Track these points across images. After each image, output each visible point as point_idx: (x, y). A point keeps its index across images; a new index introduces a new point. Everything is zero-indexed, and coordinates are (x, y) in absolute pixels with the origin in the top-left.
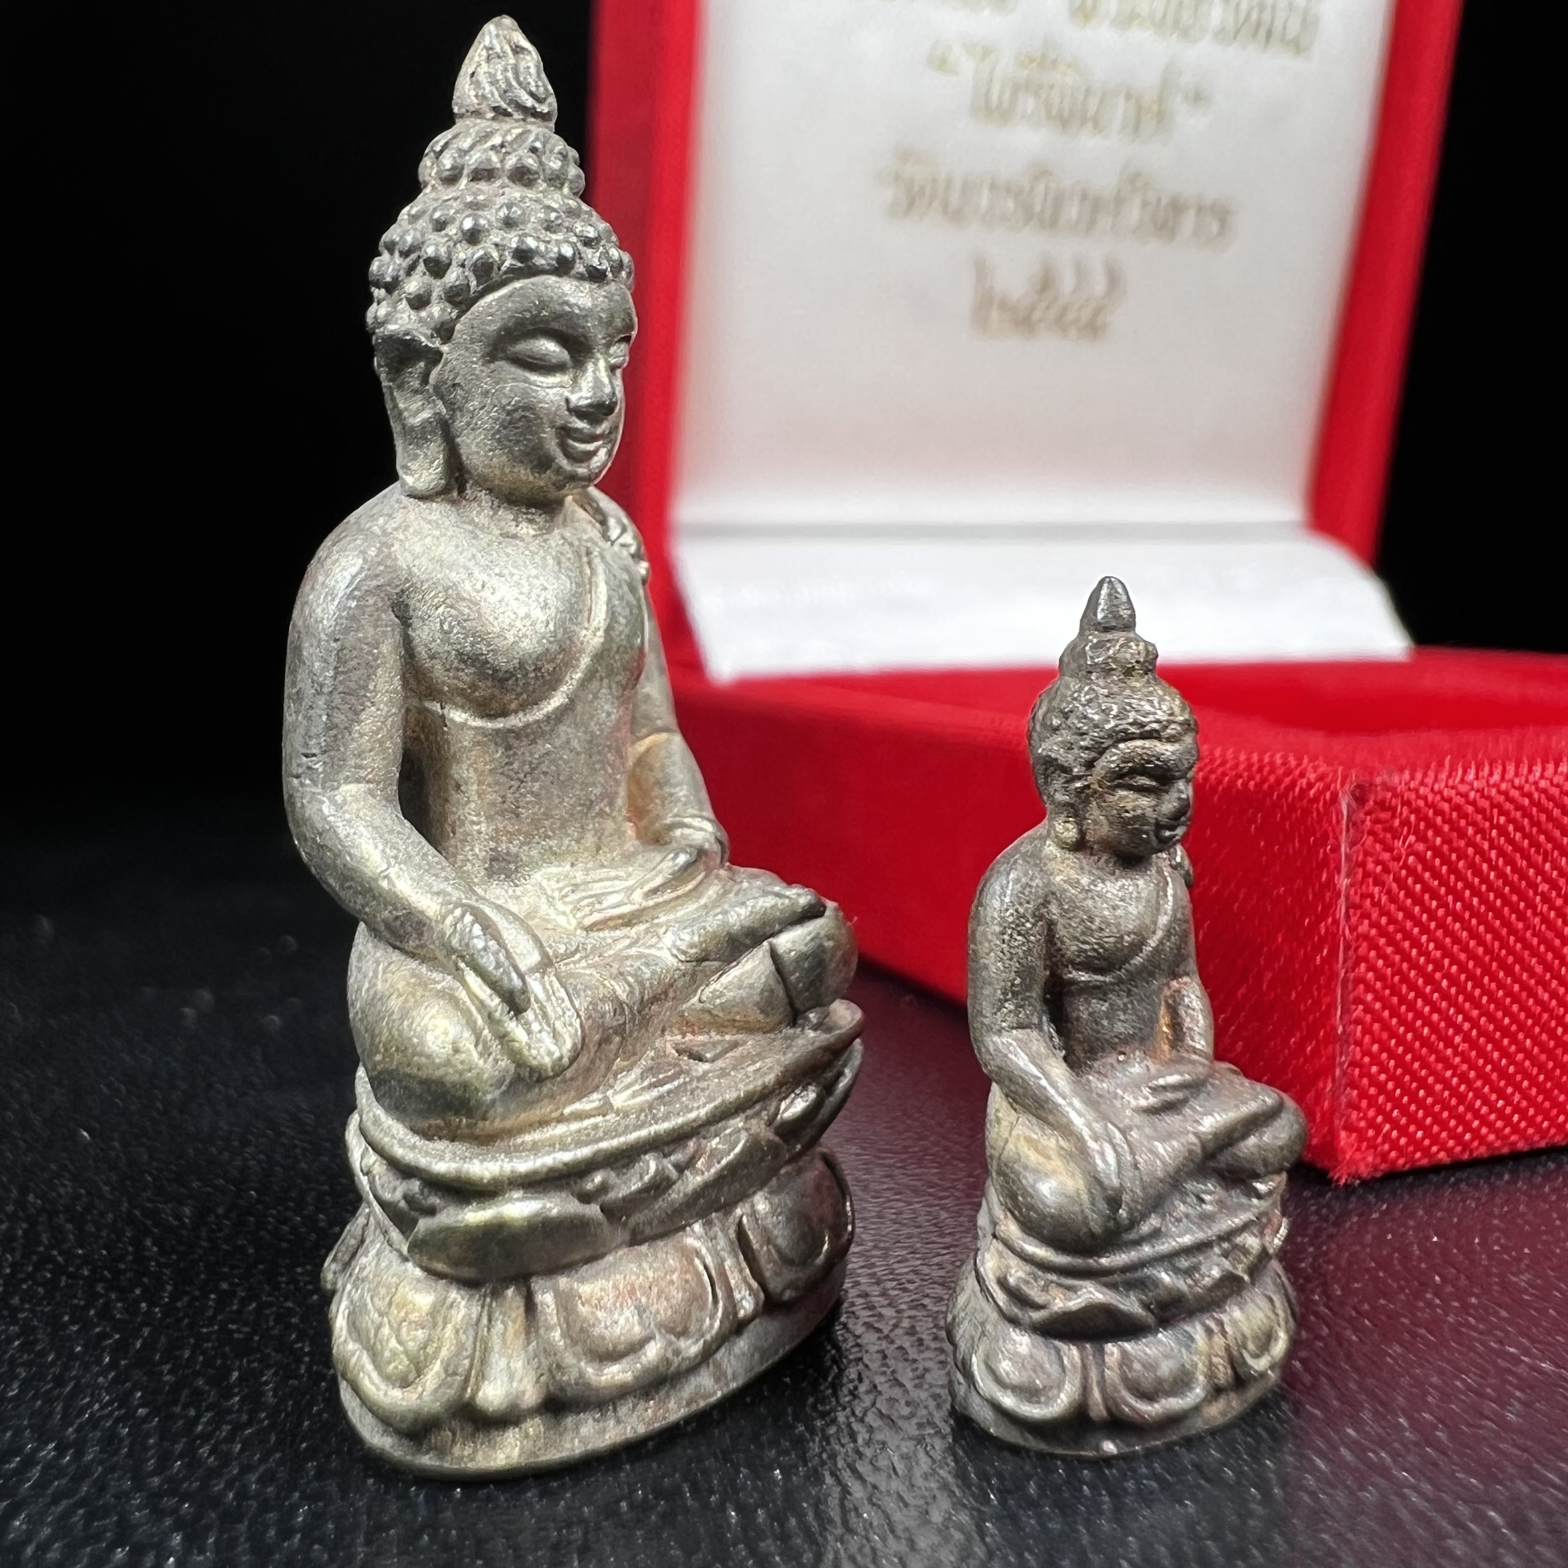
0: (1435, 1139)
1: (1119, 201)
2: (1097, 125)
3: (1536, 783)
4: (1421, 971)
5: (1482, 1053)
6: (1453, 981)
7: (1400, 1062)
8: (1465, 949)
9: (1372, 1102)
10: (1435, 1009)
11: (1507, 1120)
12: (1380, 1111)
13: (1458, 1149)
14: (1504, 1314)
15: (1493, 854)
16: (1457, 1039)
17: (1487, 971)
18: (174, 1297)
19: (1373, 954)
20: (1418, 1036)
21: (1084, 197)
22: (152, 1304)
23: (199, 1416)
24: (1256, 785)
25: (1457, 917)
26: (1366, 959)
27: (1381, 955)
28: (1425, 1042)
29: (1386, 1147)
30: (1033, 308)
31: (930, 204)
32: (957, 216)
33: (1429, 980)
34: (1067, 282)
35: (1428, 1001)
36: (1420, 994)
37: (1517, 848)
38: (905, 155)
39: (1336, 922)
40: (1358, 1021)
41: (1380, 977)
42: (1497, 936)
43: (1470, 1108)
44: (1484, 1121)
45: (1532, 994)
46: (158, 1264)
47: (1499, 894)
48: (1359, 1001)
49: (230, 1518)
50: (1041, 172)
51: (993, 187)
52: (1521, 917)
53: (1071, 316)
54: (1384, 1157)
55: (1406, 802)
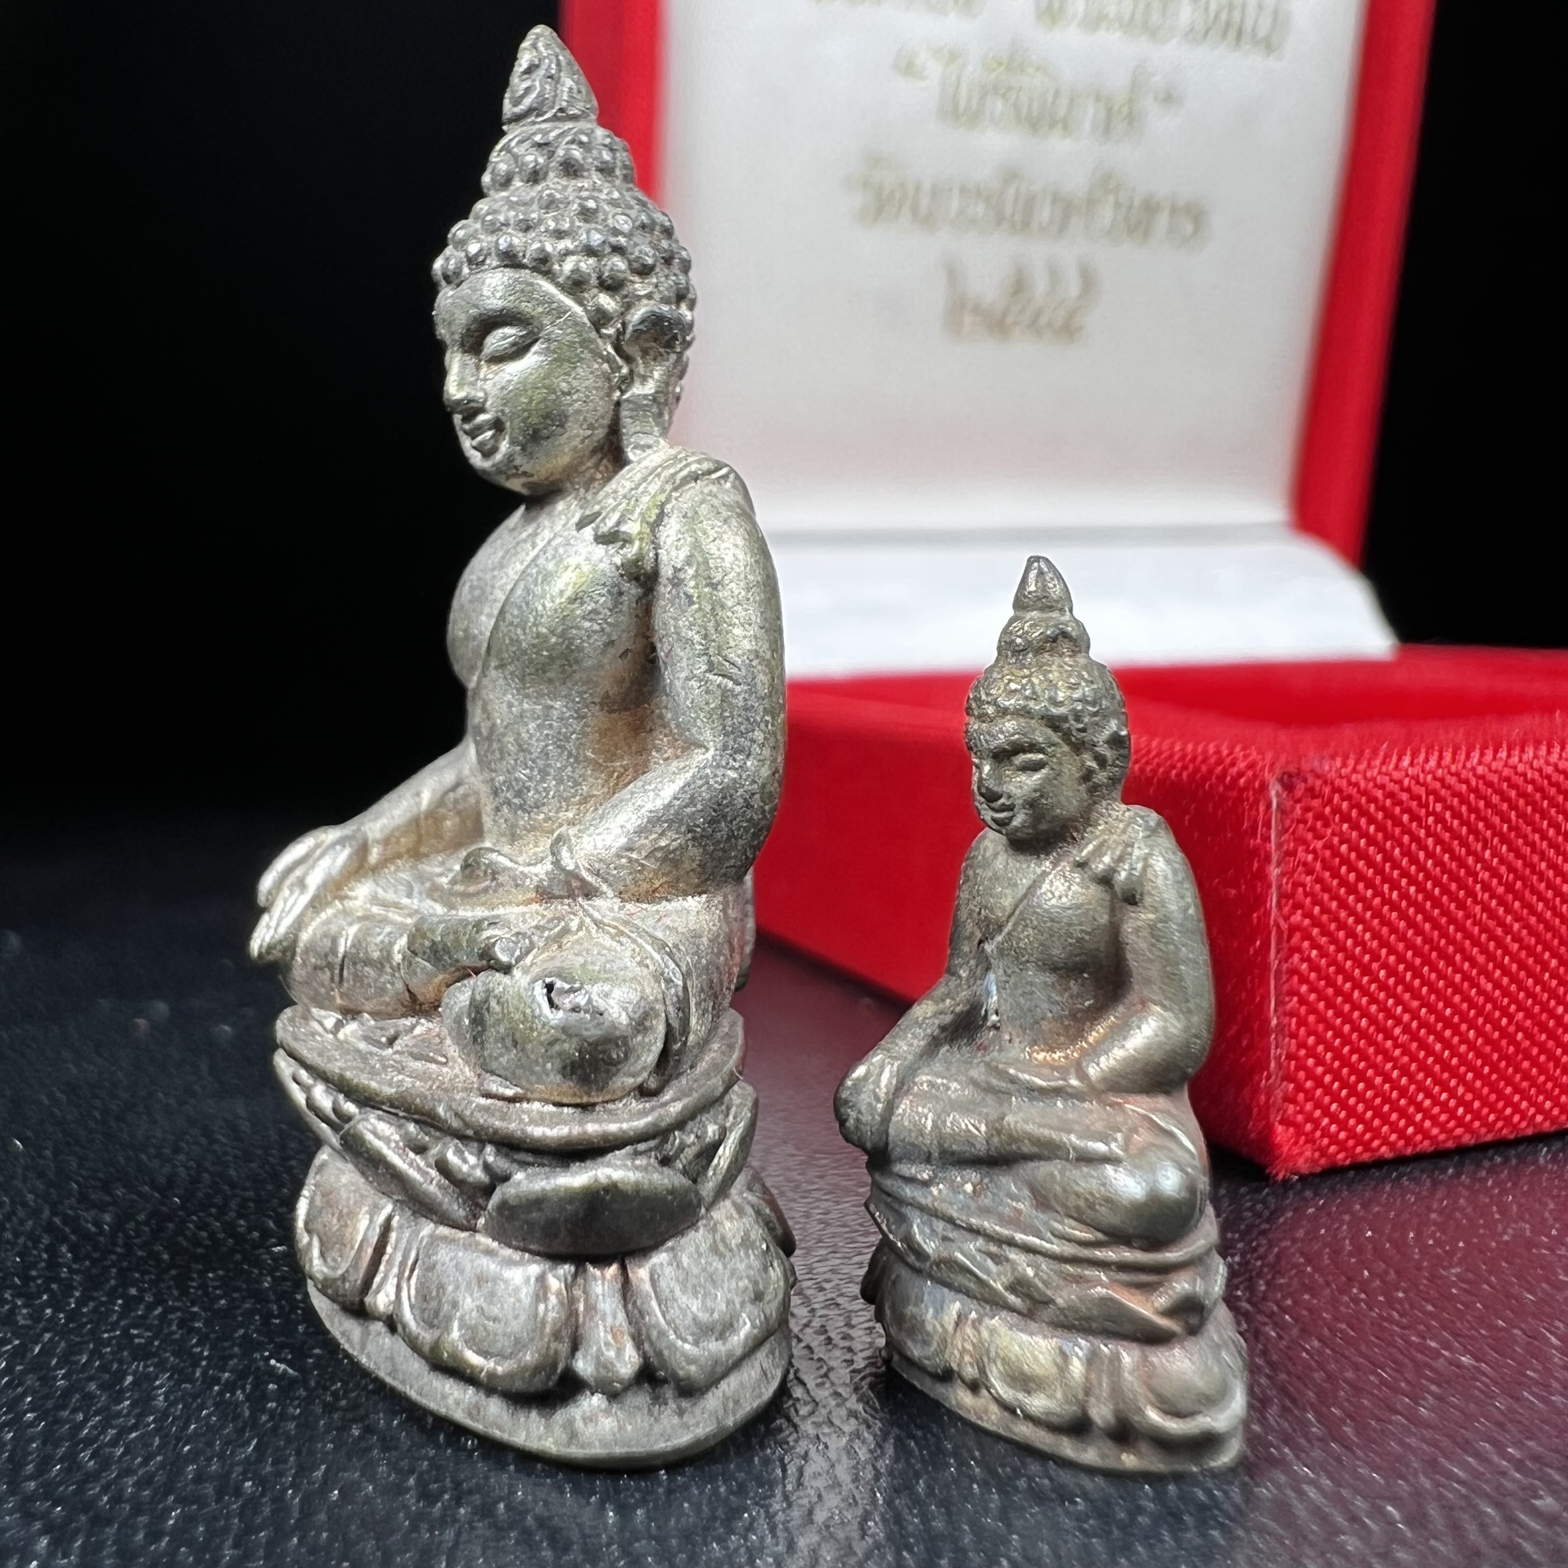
0: (1376, 1134)
1: (1092, 203)
2: (1066, 125)
3: (1473, 769)
4: (1357, 962)
5: (1423, 1045)
6: (1391, 971)
7: (1338, 1055)
8: (1402, 938)
9: (1309, 1096)
10: (1373, 1000)
11: (1452, 1114)
12: (1318, 1104)
13: (1401, 1143)
14: (1430, 1308)
15: (1430, 841)
16: (1397, 1031)
17: (1427, 961)
18: (81, 1303)
19: (1306, 944)
20: (1355, 1028)
21: (1055, 200)
22: (56, 1310)
23: (86, 1420)
24: (1189, 776)
25: (1394, 907)
26: (1298, 950)
27: (1315, 945)
28: (1363, 1034)
29: (1326, 1141)
30: (1007, 311)
31: (900, 207)
32: (927, 221)
33: (1366, 970)
34: (1041, 285)
35: (1365, 992)
36: (1357, 985)
37: (1456, 836)
38: (873, 160)
39: (1267, 913)
40: (1291, 1014)
41: (1314, 967)
42: (1436, 926)
43: (1412, 1101)
44: (1427, 1114)
45: (1474, 984)
46: (71, 1271)
47: (1437, 883)
48: (1293, 993)
49: (99, 1521)
50: (1011, 175)
51: (963, 190)
52: (1461, 906)
53: (1043, 320)
54: (1323, 1151)
55: (1336, 790)
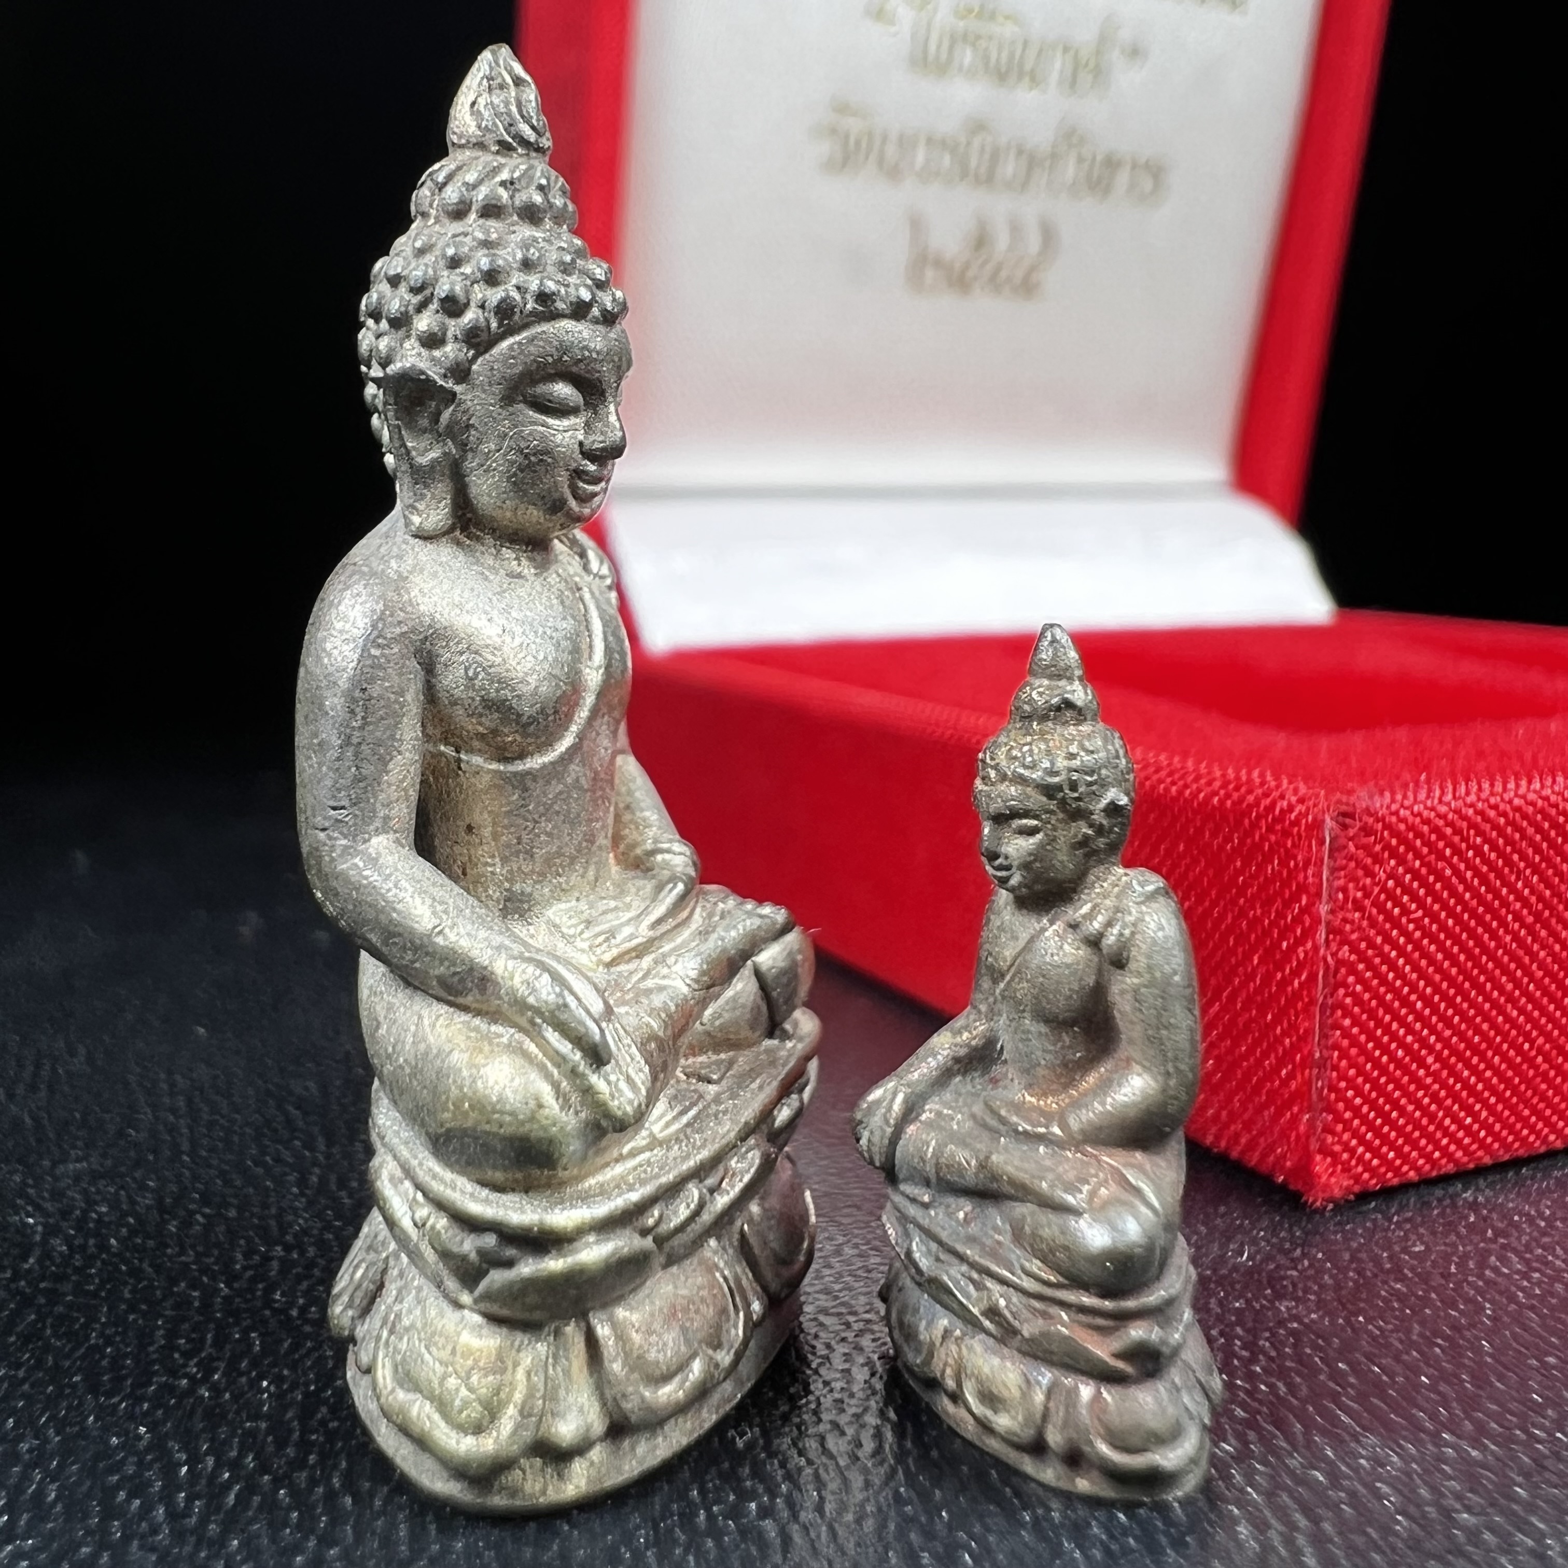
0: (1405, 1158)
1: (1055, 157)
2: (1035, 79)
3: (1510, 802)
4: (1397, 993)
5: (1453, 1073)
6: (1428, 1002)
7: (1375, 1086)
8: (1439, 970)
9: (1347, 1125)
10: (1410, 1031)
11: (1474, 1136)
12: (1355, 1134)
13: (1427, 1167)
15: (1469, 874)
16: (1430, 1060)
17: (1460, 991)
19: (1351, 979)
20: (1393, 1058)
21: (1020, 152)
24: (1233, 803)
25: (1434, 939)
26: (1345, 985)
27: (1360, 980)
28: (1399, 1064)
29: (1360, 1169)
30: (967, 266)
31: (867, 158)
32: (893, 173)
33: (1405, 1002)
34: (1002, 241)
35: (1403, 1023)
36: (1396, 1017)
37: (1492, 867)
38: (842, 108)
39: (1316, 946)
40: (1336, 1047)
41: (1357, 1001)
42: (1470, 956)
43: (1440, 1126)
44: (1453, 1139)
45: (1502, 1011)
47: (1473, 914)
48: (1337, 1026)
50: (978, 126)
51: (930, 141)
52: (1494, 936)
53: (1003, 274)
54: (1357, 1179)
55: (1387, 826)
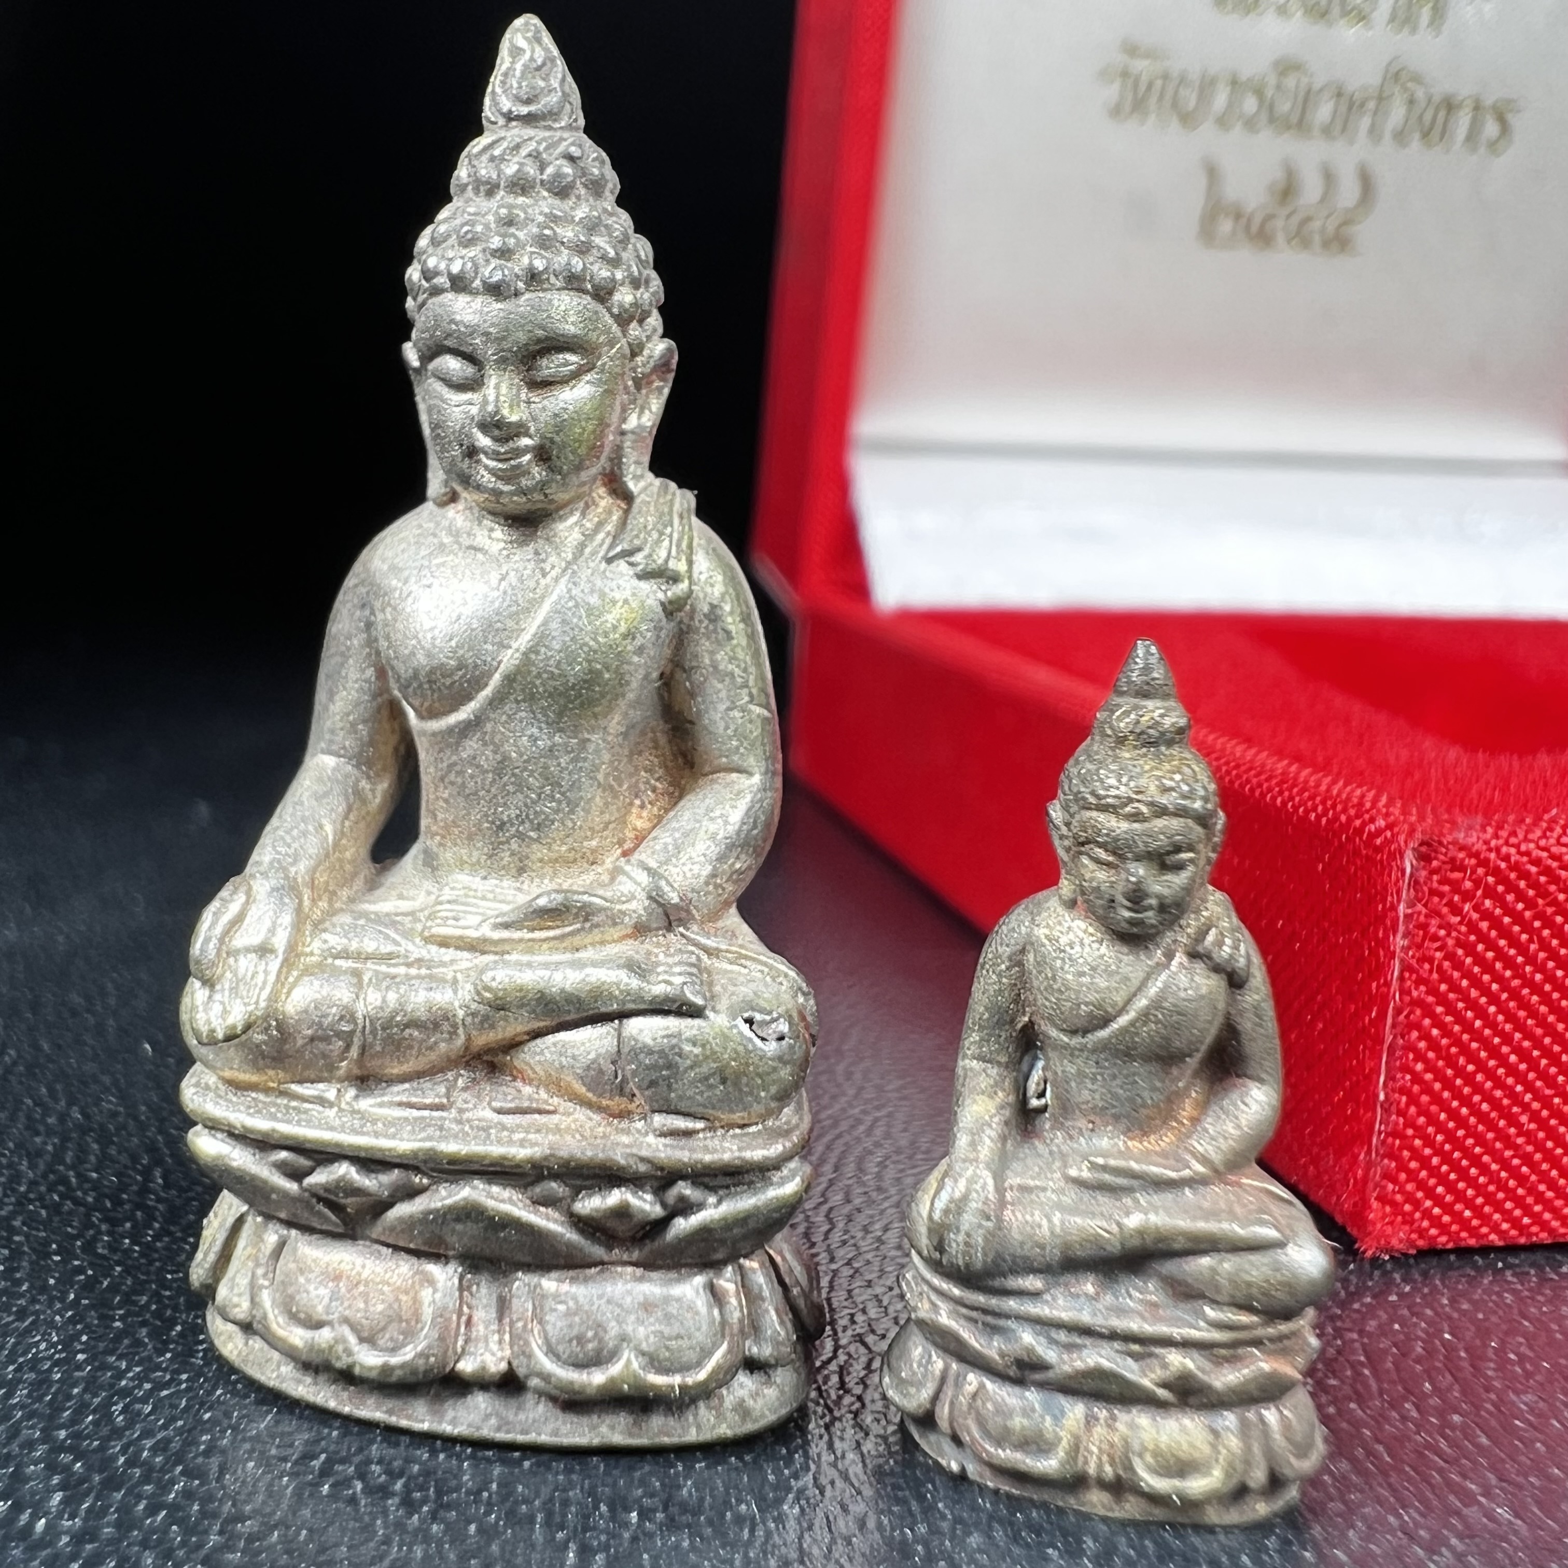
0: (1485, 1219)
1: (1382, 98)
2: (1360, 16)
4: (1485, 1043)
5: (1552, 1135)
6: (1524, 1055)
7: (1450, 1137)
9: (1412, 1175)
10: (1498, 1084)
12: (1422, 1185)
13: (1514, 1232)
16: (1524, 1118)
18: (157, 1238)
19: (1427, 1021)
20: (1475, 1111)
21: (1339, 95)
22: (134, 1242)
23: (128, 1369)
24: (1328, 821)
25: (1536, 989)
26: (1418, 1026)
27: (1438, 1023)
28: (1483, 1118)
29: (1426, 1223)
30: (1270, 217)
31: (1159, 104)
32: (1188, 120)
33: (1494, 1053)
34: (1312, 192)
35: (1490, 1075)
36: (1481, 1067)
38: (1132, 49)
39: (1388, 984)
40: (1404, 1091)
41: (1434, 1045)
43: (1532, 1191)
44: (1549, 1207)
48: (1406, 1069)
49: (112, 1483)
50: (1291, 66)
53: (1314, 227)
54: (1422, 1233)
55: (1484, 863)
